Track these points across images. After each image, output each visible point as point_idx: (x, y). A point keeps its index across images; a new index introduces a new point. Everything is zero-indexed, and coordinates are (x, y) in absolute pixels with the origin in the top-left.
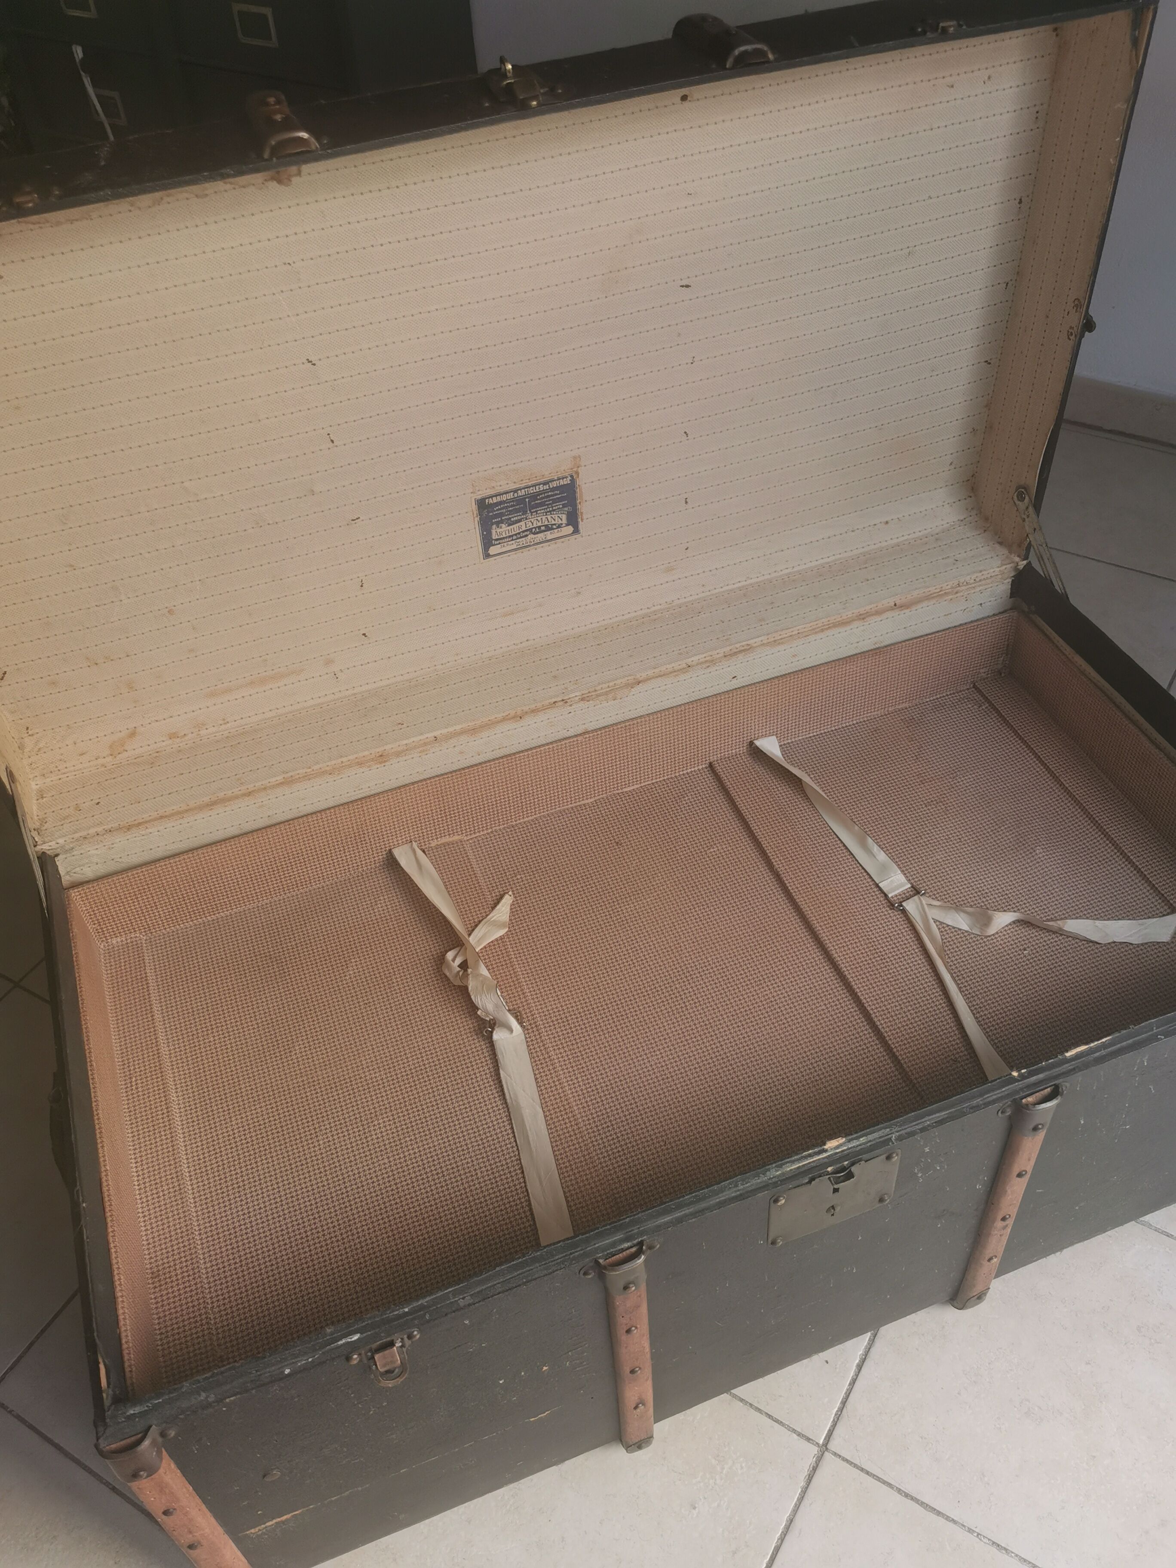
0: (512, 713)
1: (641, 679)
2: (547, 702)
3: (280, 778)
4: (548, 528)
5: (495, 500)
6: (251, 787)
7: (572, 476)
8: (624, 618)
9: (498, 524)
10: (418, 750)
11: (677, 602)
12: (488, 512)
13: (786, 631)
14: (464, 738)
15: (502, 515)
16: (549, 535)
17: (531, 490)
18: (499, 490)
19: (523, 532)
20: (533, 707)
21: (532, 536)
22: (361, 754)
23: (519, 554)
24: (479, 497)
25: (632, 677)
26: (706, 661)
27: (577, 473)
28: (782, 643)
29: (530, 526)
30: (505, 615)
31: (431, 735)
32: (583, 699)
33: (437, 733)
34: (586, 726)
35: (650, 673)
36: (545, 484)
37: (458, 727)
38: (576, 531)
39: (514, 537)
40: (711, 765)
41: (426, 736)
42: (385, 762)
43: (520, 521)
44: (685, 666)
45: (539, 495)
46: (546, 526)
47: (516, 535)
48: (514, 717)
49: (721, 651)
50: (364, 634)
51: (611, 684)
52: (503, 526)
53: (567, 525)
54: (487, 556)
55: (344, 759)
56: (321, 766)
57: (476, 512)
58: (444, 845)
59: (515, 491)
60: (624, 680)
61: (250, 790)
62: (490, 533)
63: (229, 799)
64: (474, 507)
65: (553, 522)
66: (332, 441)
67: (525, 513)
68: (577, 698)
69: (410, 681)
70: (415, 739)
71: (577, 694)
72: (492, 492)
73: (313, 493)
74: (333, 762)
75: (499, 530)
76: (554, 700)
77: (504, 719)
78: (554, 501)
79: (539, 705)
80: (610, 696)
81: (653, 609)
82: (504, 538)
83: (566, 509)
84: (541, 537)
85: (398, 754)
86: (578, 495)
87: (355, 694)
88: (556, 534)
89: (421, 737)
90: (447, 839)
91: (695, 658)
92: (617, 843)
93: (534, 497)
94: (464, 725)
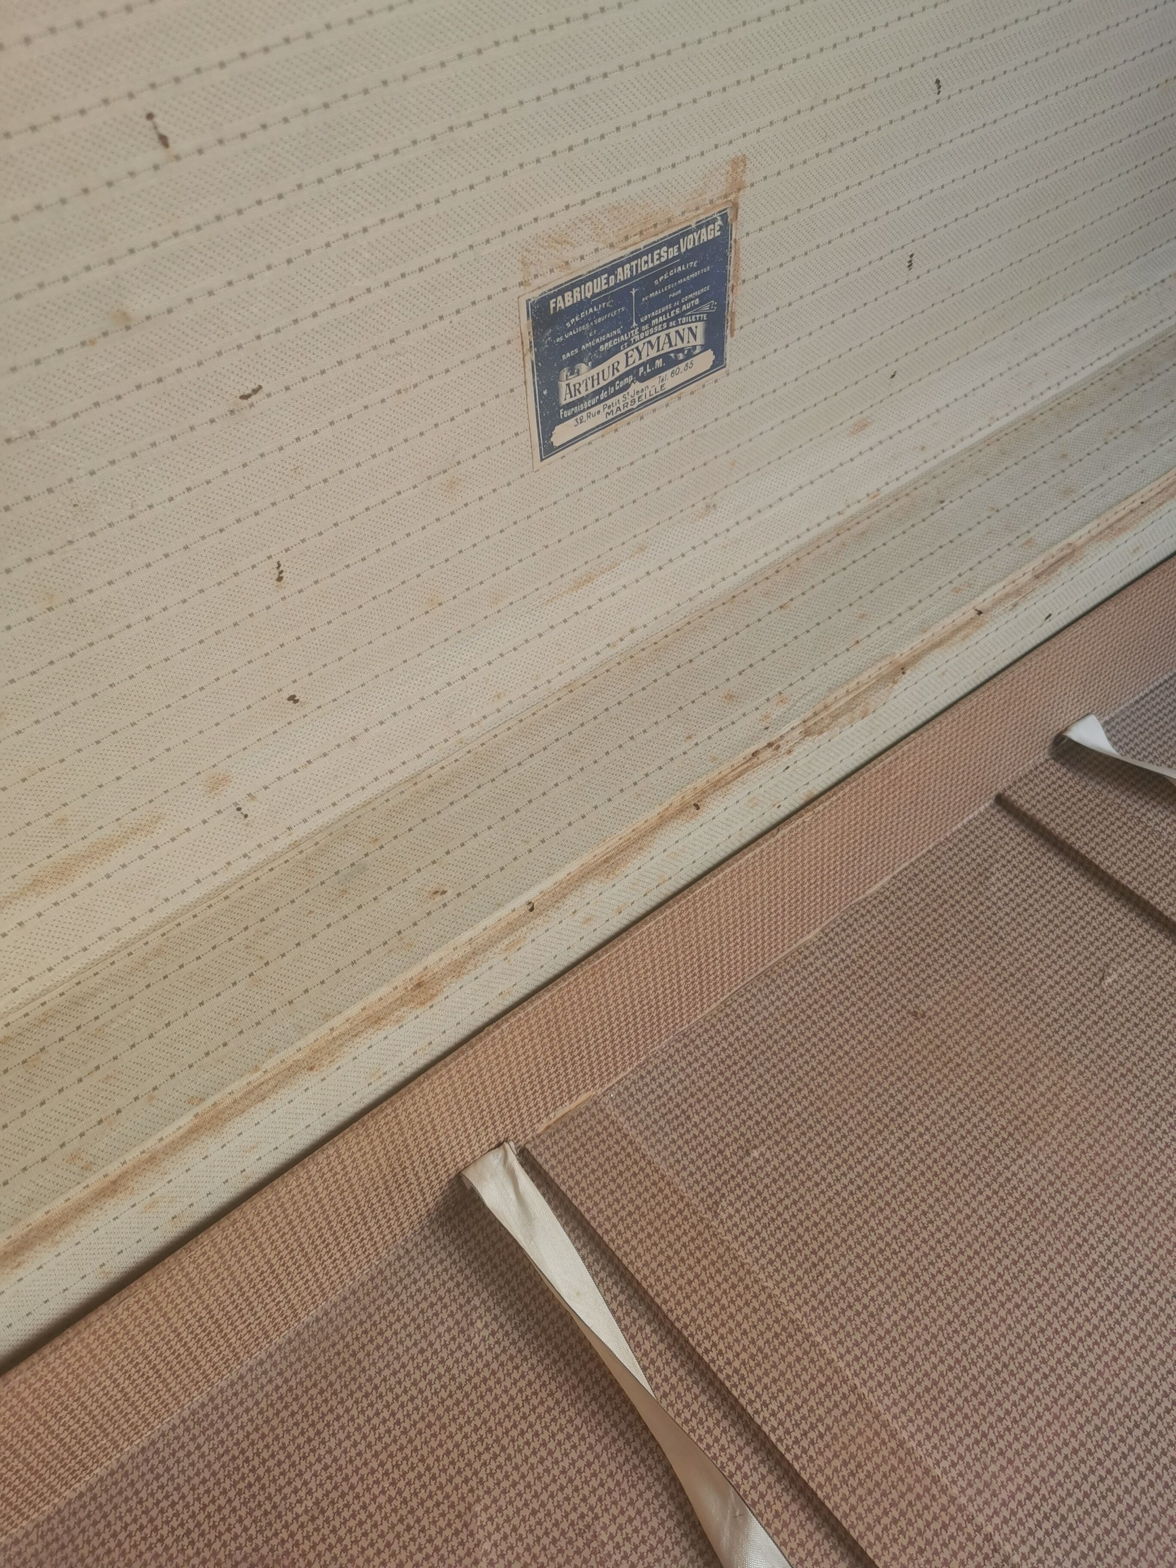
0: (676, 800)
1: (902, 660)
2: (739, 758)
3: (186, 1121)
4: (670, 361)
5: (569, 300)
6: (114, 1169)
7: (724, 217)
8: (802, 541)
9: (572, 364)
10: (501, 946)
11: (886, 491)
12: (554, 336)
13: (1124, 504)
14: (591, 888)
15: (581, 338)
16: (670, 379)
17: (645, 264)
18: (581, 269)
19: (621, 378)
20: (714, 775)
21: (637, 386)
22: (374, 997)
23: (609, 437)
24: (536, 295)
25: (885, 662)
26: (1008, 596)
27: (735, 206)
28: (1121, 530)
29: (635, 360)
30: (578, 585)
31: (520, 902)
32: (807, 733)
33: (532, 894)
34: (809, 787)
35: (916, 643)
36: (672, 242)
37: (574, 867)
38: (719, 362)
39: (603, 395)
40: (1001, 800)
41: (510, 906)
42: (433, 996)
43: (615, 350)
44: (973, 613)
45: (656, 275)
46: (665, 356)
47: (605, 388)
48: (681, 811)
49: (1029, 568)
50: (292, 698)
51: (853, 685)
52: (583, 367)
53: (705, 348)
54: (548, 450)
55: (336, 1022)
56: (283, 1055)
57: (528, 338)
58: (563, 1122)
59: (611, 269)
60: (873, 672)
61: (112, 1177)
62: (555, 391)
63: (63, 1221)
64: (526, 324)
65: (680, 345)
66: (164, 140)
67: (627, 329)
68: (796, 734)
69: (413, 780)
70: (485, 923)
71: (794, 723)
72: (561, 278)
73: (126, 323)
74: (311, 1037)
75: (574, 381)
76: (753, 749)
77: (663, 821)
78: (687, 289)
79: (725, 768)
80: (858, 711)
81: (849, 512)
82: (581, 401)
83: (706, 308)
84: (653, 385)
85: (457, 968)
86: (731, 268)
87: (295, 845)
88: (682, 373)
89: (502, 913)
90: (568, 1107)
91: (988, 594)
92: (915, 1014)
93: (646, 281)
94: (587, 858)
